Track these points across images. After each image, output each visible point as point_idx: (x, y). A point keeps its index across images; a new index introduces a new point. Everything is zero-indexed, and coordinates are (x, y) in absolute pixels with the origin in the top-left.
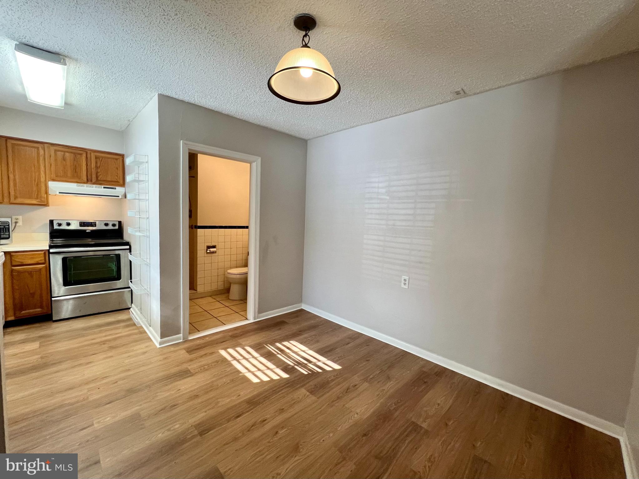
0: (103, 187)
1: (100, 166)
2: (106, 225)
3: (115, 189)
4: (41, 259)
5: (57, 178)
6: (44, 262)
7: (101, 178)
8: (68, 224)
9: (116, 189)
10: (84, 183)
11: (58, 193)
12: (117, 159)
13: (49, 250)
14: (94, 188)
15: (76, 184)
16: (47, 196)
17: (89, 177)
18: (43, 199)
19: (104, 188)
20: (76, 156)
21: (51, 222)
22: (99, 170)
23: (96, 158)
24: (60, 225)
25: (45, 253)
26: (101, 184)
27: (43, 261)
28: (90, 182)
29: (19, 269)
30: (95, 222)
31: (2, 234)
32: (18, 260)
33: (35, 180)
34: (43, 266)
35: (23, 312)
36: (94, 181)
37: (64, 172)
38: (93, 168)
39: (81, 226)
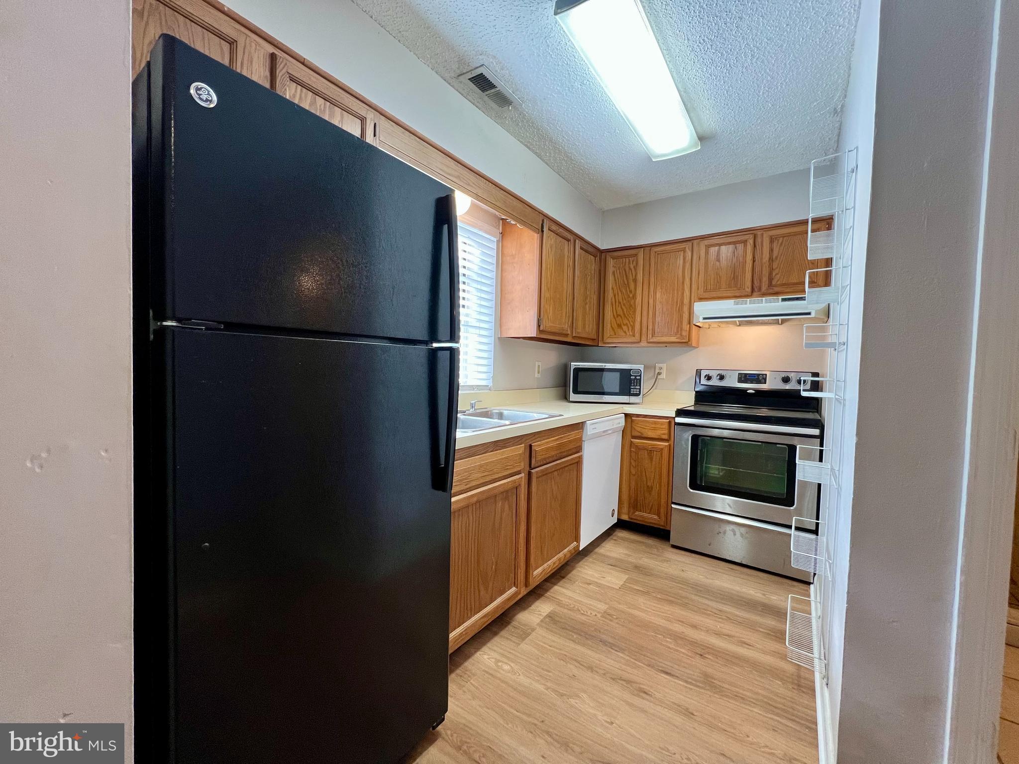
0: (780, 300)
1: (777, 258)
2: (786, 380)
3: (804, 299)
4: (663, 432)
5: (707, 295)
7: (778, 281)
8: (722, 378)
10: (747, 296)
11: (701, 320)
13: (674, 419)
14: (764, 304)
15: (732, 301)
16: (690, 327)
17: (756, 284)
18: (684, 333)
19: (784, 300)
20: (736, 247)
21: (698, 373)
22: (775, 266)
23: (772, 240)
24: (709, 378)
25: (670, 422)
26: (777, 294)
27: (666, 437)
28: (758, 293)
29: (638, 443)
30: (766, 375)
31: (632, 387)
32: (639, 428)
33: (677, 303)
34: (667, 444)
35: (637, 513)
36: (764, 288)
37: (716, 281)
38: (765, 263)
39: (740, 381)
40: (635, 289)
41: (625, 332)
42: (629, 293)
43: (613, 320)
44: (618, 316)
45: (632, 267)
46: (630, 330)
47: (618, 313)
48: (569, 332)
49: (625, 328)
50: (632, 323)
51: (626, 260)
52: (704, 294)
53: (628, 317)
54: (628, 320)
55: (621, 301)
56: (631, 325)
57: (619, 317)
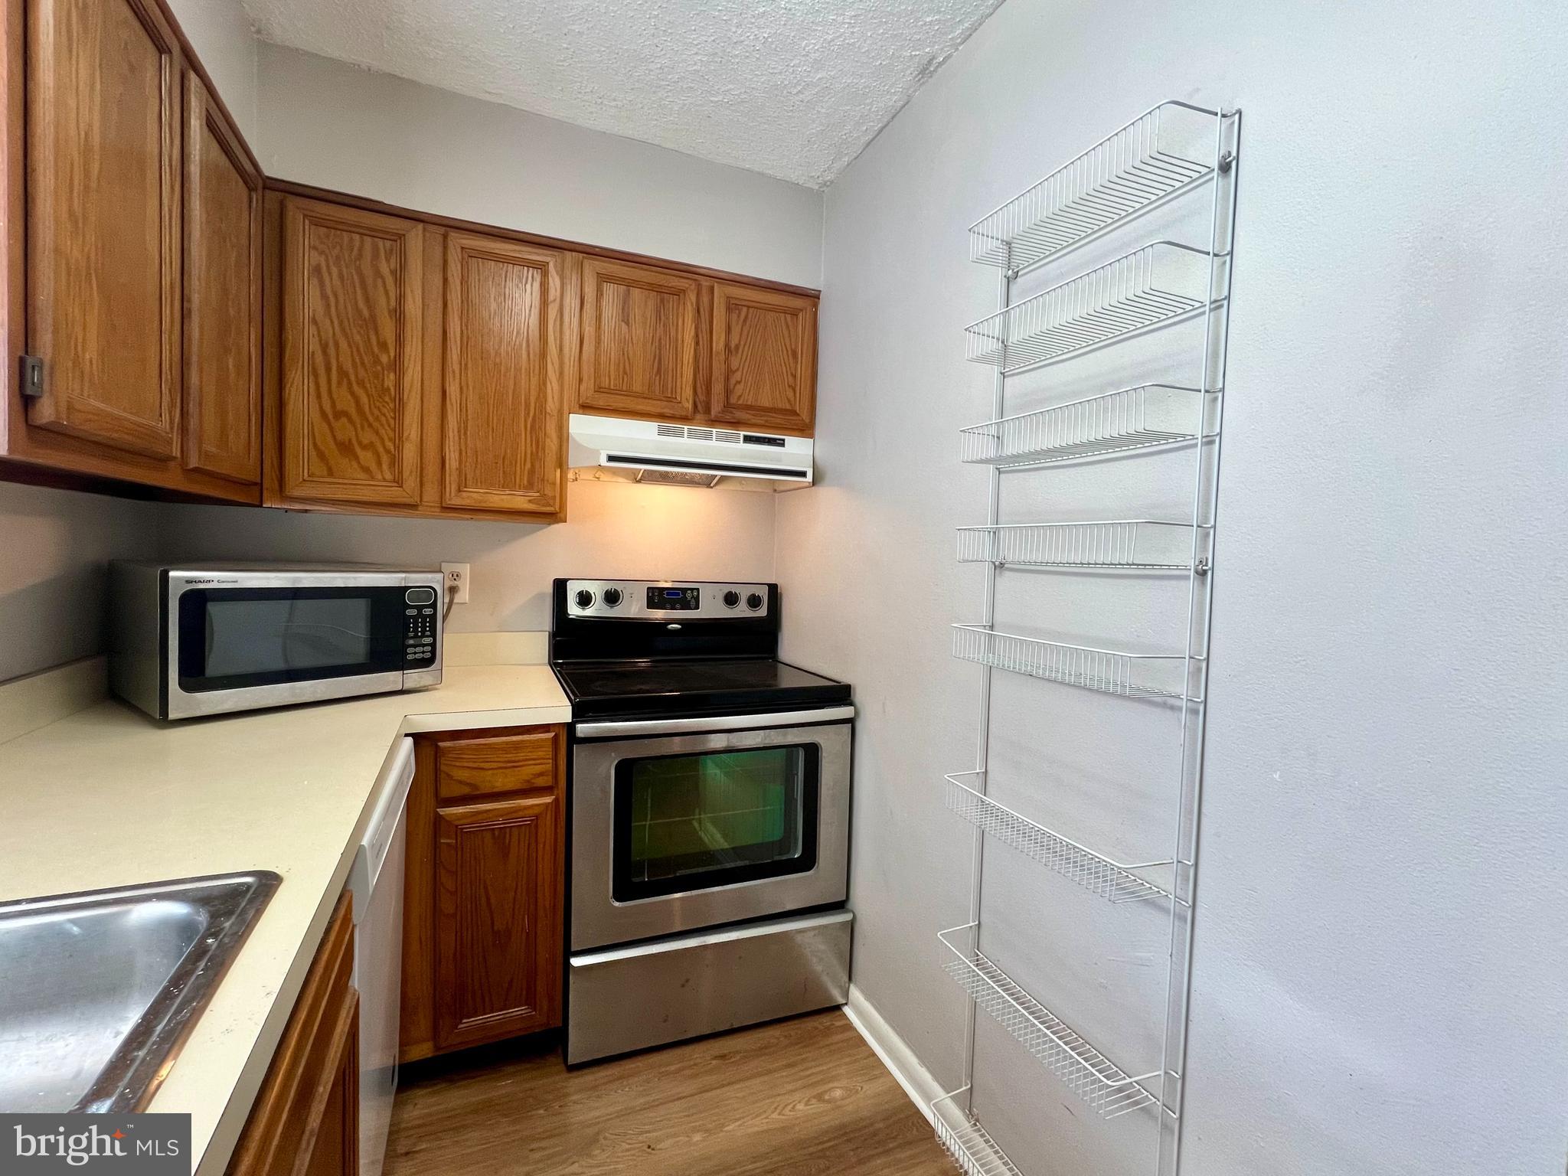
0: (741, 438)
1: (737, 347)
2: (731, 599)
3: (781, 443)
6: (550, 784)
7: (739, 397)
8: (613, 598)
9: (783, 445)
10: (683, 421)
11: (604, 462)
12: (794, 313)
13: (570, 727)
14: (714, 443)
15: (656, 424)
16: (564, 476)
17: (701, 392)
18: (548, 491)
19: (748, 439)
20: (663, 301)
21: (560, 586)
22: (735, 363)
23: (732, 306)
24: (585, 599)
25: (558, 739)
26: (736, 424)
27: (549, 779)
28: (703, 419)
29: (464, 816)
30: (698, 589)
31: (411, 642)
32: (460, 774)
33: (527, 405)
34: (548, 799)
35: (467, 1023)
36: (716, 409)
37: (621, 370)
38: (718, 353)
39: (652, 604)
40: (400, 341)
41: (366, 470)
42: (376, 349)
43: (321, 427)
44: (339, 414)
45: (385, 269)
46: (385, 467)
47: (339, 407)
48: (176, 452)
49: (366, 457)
50: (390, 445)
51: (362, 241)
52: (597, 395)
53: (376, 424)
54: (377, 433)
55: (348, 366)
56: (388, 452)
57: (344, 420)
